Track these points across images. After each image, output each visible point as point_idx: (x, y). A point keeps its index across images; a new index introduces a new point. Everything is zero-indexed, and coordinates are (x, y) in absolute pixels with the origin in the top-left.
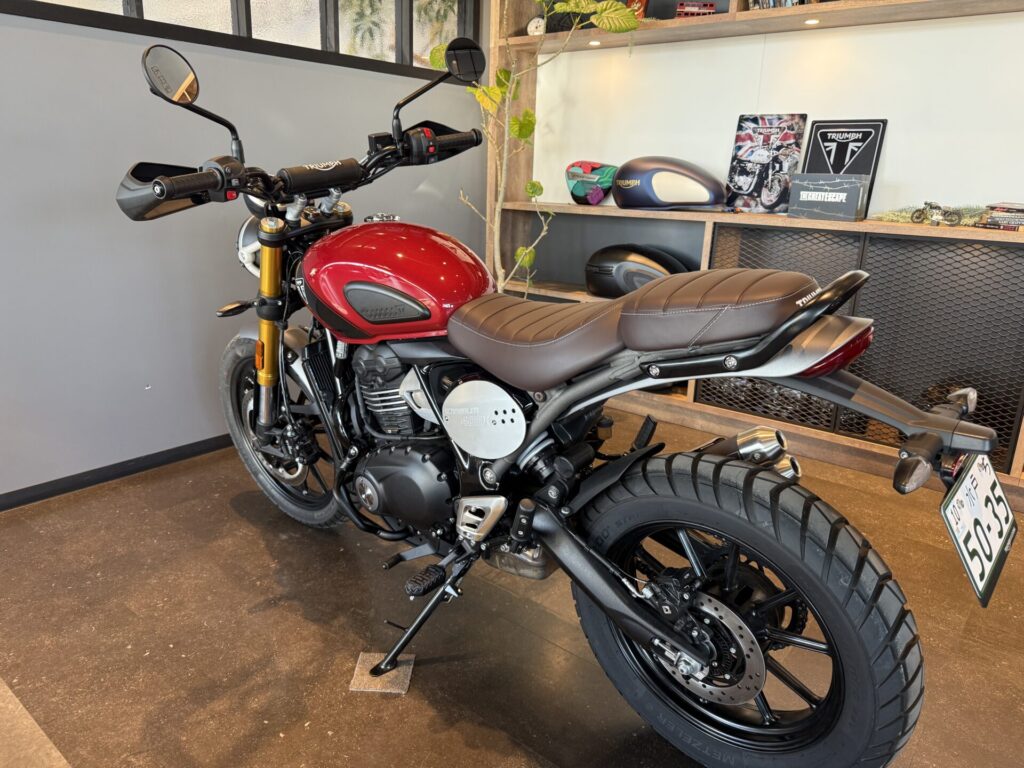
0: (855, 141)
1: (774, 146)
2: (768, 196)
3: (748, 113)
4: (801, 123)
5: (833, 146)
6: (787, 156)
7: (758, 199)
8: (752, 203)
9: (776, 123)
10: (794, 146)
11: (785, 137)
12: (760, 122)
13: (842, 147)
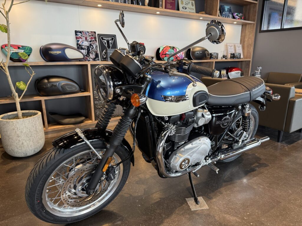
0: (110, 40)
1: (89, 41)
2: (92, 56)
3: (77, 30)
4: (95, 34)
5: (106, 41)
6: (94, 44)
7: (89, 57)
8: (88, 58)
9: (88, 34)
10: (95, 41)
11: (92, 38)
12: (82, 33)
13: (108, 42)
